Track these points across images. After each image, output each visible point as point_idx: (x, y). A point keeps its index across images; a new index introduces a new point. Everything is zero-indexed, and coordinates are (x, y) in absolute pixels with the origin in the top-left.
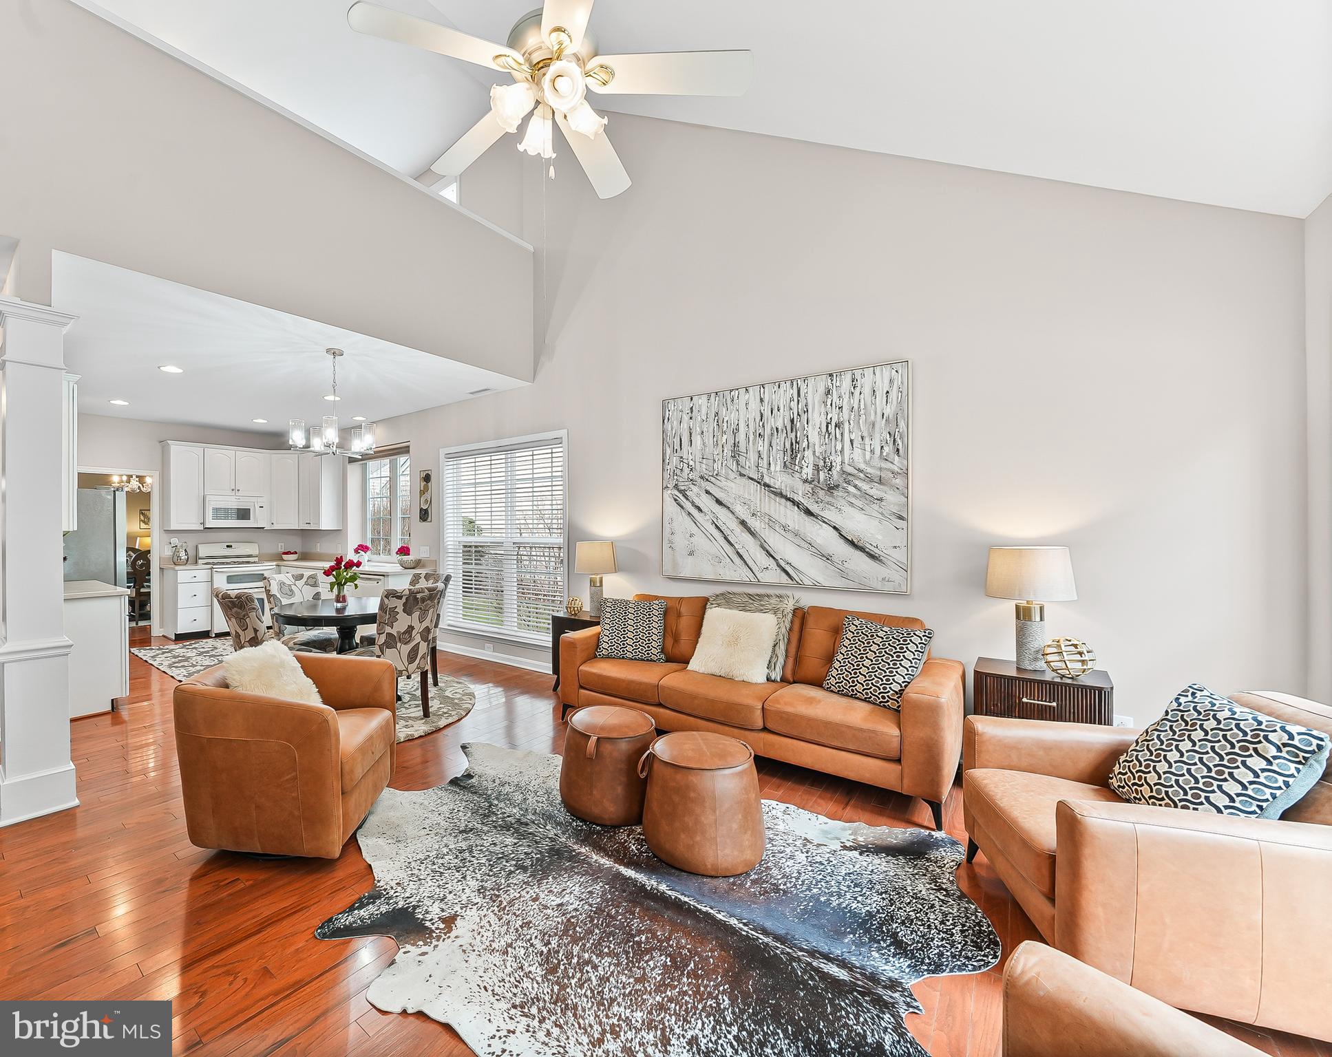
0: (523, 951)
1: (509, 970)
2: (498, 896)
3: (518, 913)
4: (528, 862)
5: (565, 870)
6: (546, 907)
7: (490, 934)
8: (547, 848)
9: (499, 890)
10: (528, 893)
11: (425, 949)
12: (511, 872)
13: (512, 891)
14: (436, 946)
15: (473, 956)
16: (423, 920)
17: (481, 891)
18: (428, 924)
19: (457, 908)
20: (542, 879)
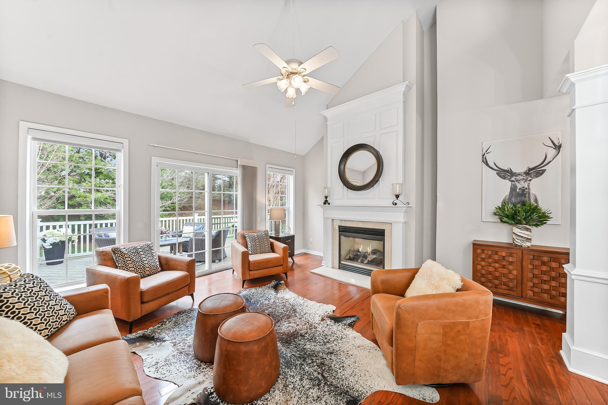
0: (301, 313)
1: (305, 310)
2: (310, 326)
3: (303, 321)
4: (300, 338)
5: (286, 334)
6: (294, 323)
7: (310, 317)
8: (292, 344)
9: (310, 328)
10: (300, 327)
11: (327, 313)
12: (306, 333)
13: (305, 327)
14: (324, 314)
15: (314, 313)
16: (331, 320)
17: (316, 328)
18: (329, 319)
19: (322, 323)
20: (295, 331)
